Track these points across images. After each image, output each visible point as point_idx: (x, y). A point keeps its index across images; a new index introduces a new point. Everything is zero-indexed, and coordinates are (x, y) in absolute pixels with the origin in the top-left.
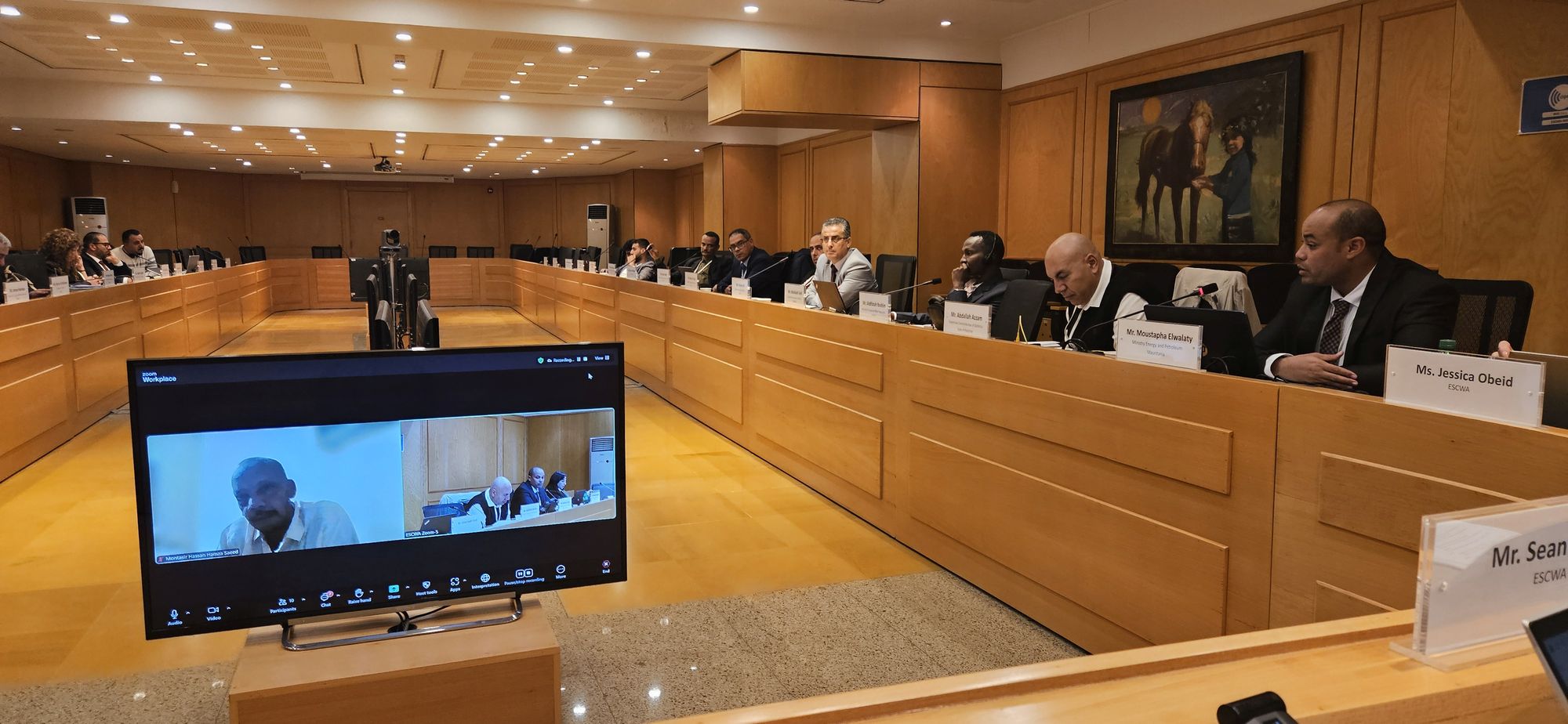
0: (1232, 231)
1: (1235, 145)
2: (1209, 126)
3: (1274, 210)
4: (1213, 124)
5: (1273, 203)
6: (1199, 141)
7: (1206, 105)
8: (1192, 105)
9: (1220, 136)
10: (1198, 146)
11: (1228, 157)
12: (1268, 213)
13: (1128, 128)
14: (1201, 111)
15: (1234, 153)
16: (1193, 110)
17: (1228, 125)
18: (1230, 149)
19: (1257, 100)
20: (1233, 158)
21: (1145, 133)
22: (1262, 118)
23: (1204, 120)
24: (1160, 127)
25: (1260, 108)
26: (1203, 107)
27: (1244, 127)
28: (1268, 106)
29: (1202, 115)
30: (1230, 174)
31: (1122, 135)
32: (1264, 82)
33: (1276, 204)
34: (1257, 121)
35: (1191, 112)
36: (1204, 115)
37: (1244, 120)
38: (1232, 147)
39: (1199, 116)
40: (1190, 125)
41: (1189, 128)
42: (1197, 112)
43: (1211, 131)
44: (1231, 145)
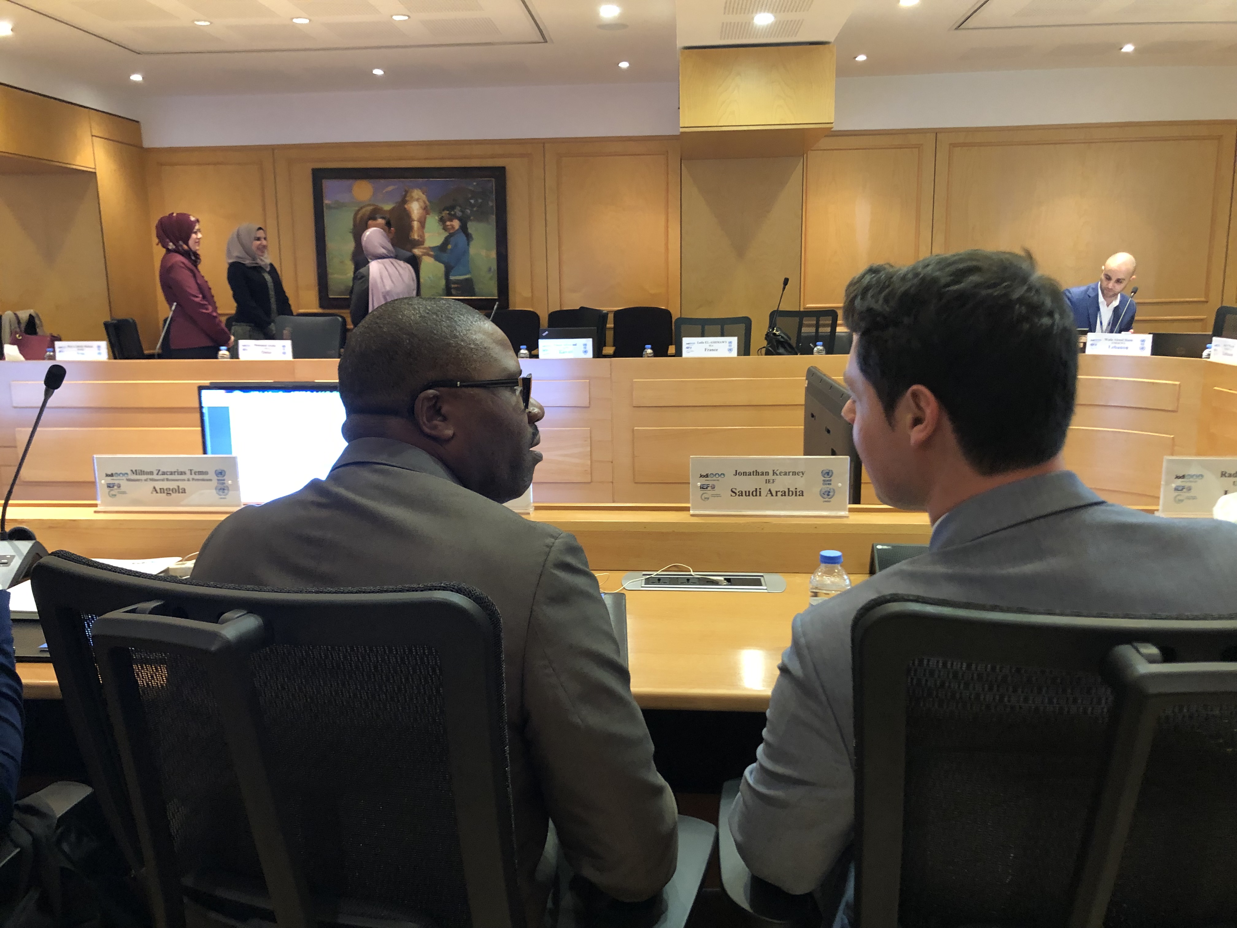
0: (454, 288)
1: (453, 227)
2: (426, 210)
3: (491, 274)
5: (490, 270)
7: (421, 194)
8: (406, 192)
9: (437, 218)
10: (416, 224)
11: (446, 234)
12: (486, 276)
13: (336, 202)
14: (416, 197)
15: (451, 231)
16: (408, 195)
17: (444, 210)
19: (469, 196)
20: (451, 235)
22: (475, 209)
23: (420, 205)
24: (373, 205)
25: (472, 201)
26: (418, 194)
27: (459, 214)
28: (480, 201)
29: (418, 200)
30: (449, 247)
31: (329, 207)
32: (475, 184)
33: (492, 270)
34: (471, 210)
35: (405, 196)
36: (420, 200)
37: (458, 208)
38: (449, 227)
39: (414, 201)
40: (406, 206)
41: (405, 208)
42: (412, 197)
43: (428, 213)
44: (448, 226)
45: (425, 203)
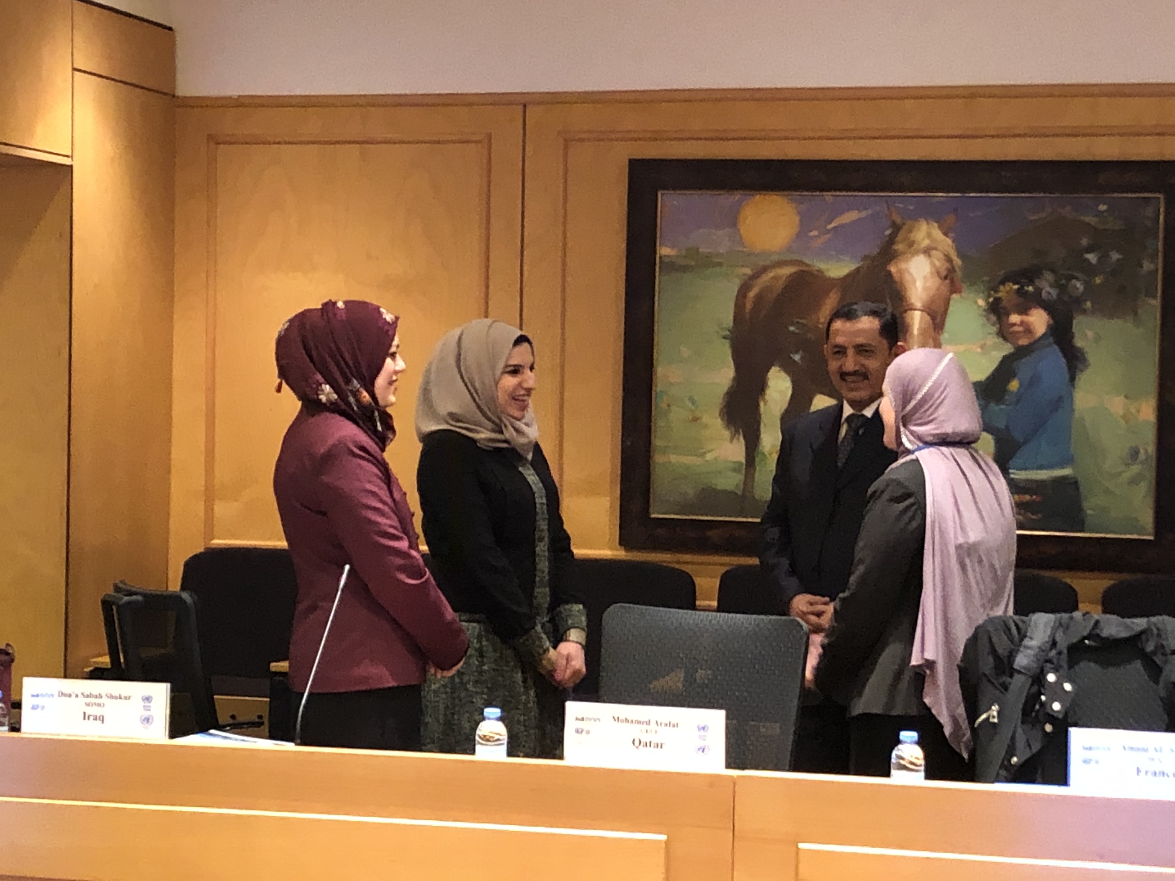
1: (1028, 330)
2: (948, 278)
3: (1135, 469)
4: (959, 274)
5: (1134, 453)
6: (918, 305)
7: (937, 234)
9: (981, 302)
10: (917, 319)
11: (1007, 349)
12: (1120, 474)
13: (693, 252)
14: (924, 243)
15: (1024, 342)
17: (1003, 282)
18: (1013, 333)
19: (1084, 242)
20: (1020, 353)
21: (748, 271)
22: (1098, 281)
23: (933, 265)
25: (1092, 258)
26: (929, 235)
27: (1049, 291)
28: (1115, 256)
29: (927, 251)
30: (1014, 385)
31: (671, 266)
32: (1103, 207)
33: (1142, 456)
34: (1087, 284)
35: (891, 240)
36: (934, 252)
37: (1049, 276)
38: (1016, 328)
39: (917, 253)
40: (893, 269)
41: (889, 274)
42: (911, 244)
43: (954, 289)
44: (1014, 325)
45: (949, 259)
